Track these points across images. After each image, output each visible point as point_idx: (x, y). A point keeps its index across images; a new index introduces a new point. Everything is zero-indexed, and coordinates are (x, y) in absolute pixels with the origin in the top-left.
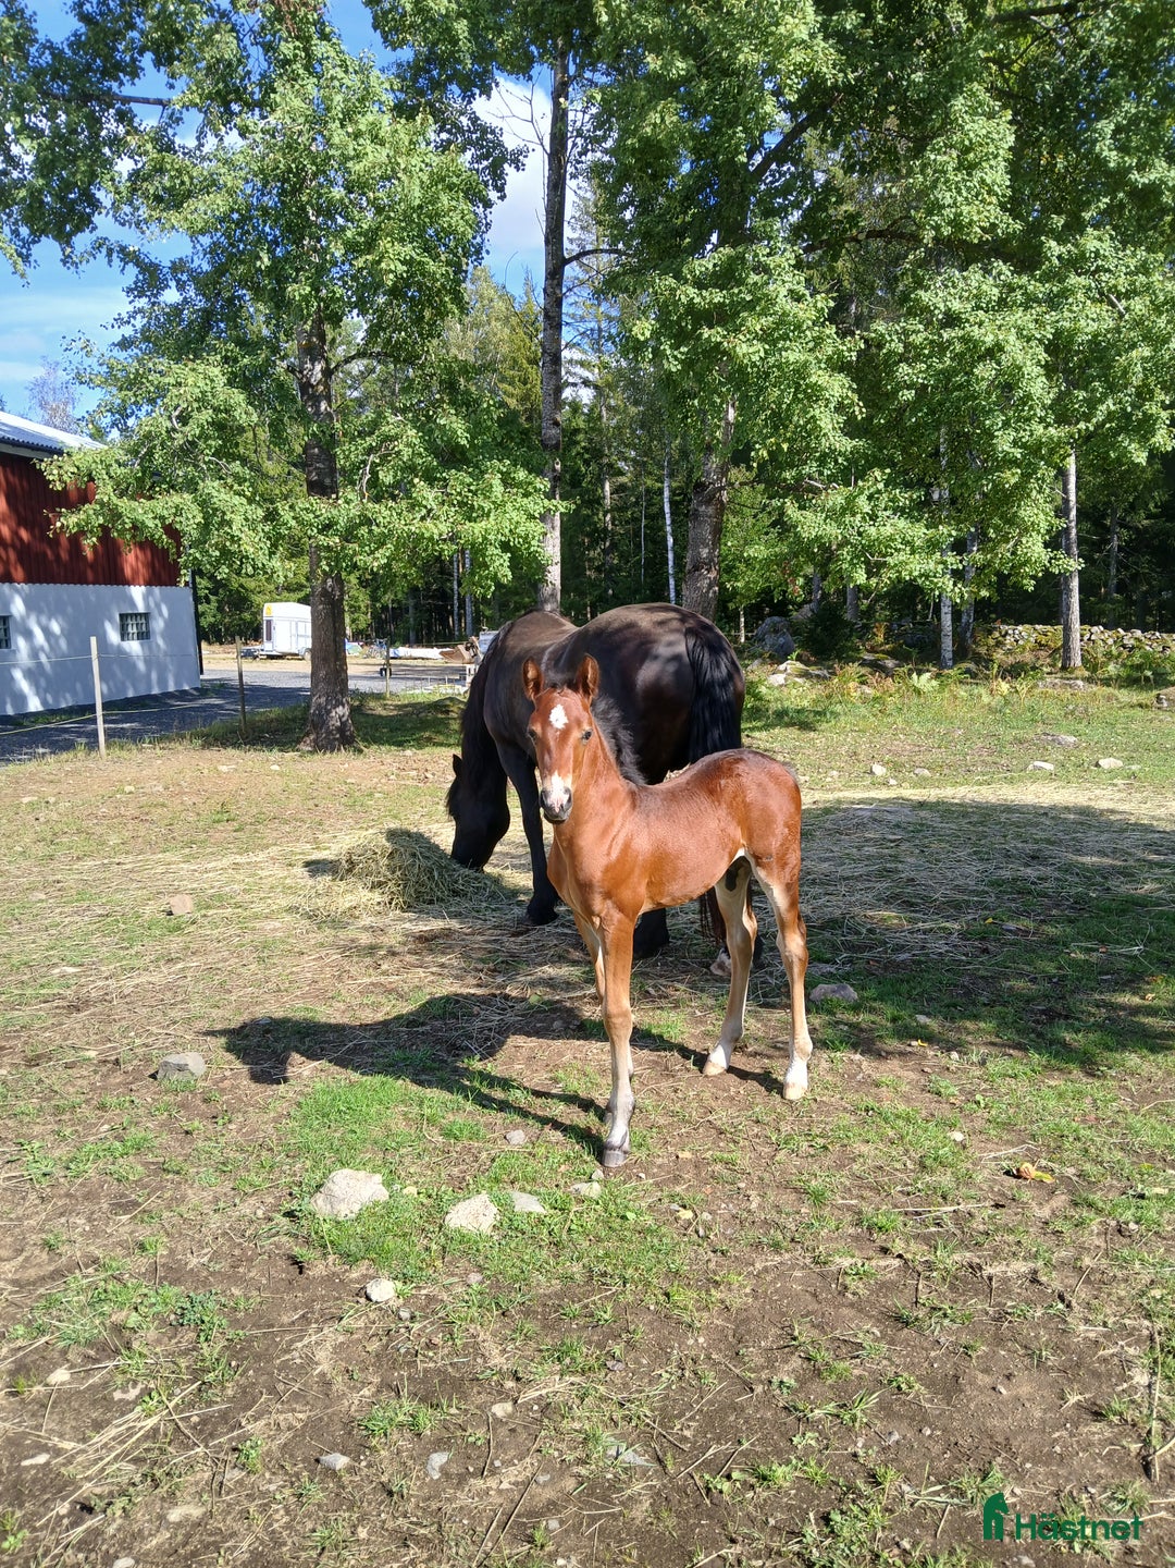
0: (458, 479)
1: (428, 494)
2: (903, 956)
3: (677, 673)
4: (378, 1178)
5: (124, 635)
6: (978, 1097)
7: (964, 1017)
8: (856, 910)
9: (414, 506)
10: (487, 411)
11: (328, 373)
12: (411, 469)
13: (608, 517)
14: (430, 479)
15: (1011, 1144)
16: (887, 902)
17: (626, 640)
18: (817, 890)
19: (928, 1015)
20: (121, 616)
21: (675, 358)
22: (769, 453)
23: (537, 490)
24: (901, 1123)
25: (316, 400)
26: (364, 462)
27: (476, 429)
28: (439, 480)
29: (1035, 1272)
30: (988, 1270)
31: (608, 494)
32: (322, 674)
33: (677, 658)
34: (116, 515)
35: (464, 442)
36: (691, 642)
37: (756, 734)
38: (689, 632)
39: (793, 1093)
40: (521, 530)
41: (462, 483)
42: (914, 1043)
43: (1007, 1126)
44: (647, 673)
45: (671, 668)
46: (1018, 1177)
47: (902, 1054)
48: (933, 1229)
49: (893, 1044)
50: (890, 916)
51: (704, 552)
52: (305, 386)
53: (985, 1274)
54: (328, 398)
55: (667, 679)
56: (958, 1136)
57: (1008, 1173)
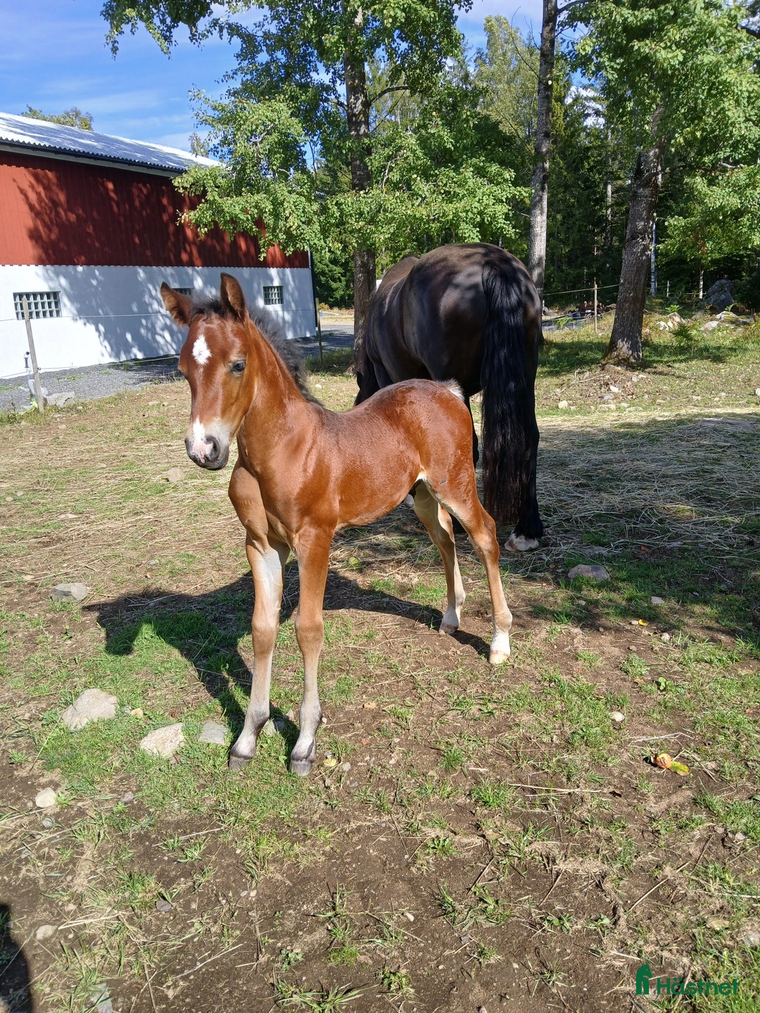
0: (446, 175)
1: (423, 187)
2: (676, 544)
3: (474, 301)
4: (114, 699)
5: (268, 301)
6: (661, 680)
7: (696, 601)
8: (660, 504)
9: (414, 195)
10: (467, 121)
11: (367, 105)
12: (411, 169)
13: (609, 212)
14: (426, 175)
15: (668, 729)
16: (689, 497)
17: (438, 273)
18: (634, 484)
19: (663, 597)
20: (265, 288)
21: (612, 67)
22: (685, 139)
23: (506, 181)
24: (574, 698)
25: (358, 124)
26: (384, 167)
27: (459, 135)
28: (432, 176)
29: (604, 876)
30: (561, 866)
31: (609, 193)
32: (361, 322)
33: (474, 287)
34: (220, 211)
35: (449, 146)
36: (486, 273)
37: (677, 365)
38: (488, 264)
39: (497, 659)
40: (489, 210)
41: (448, 177)
42: (635, 622)
43: (675, 711)
44: (449, 299)
45: (469, 295)
46: (655, 765)
47: (618, 630)
48: (538, 810)
49: (614, 620)
50: (685, 509)
51: (641, 225)
52: (351, 116)
53: (555, 868)
54: (367, 124)
55: (464, 306)
56: (618, 717)
57: (646, 759)
